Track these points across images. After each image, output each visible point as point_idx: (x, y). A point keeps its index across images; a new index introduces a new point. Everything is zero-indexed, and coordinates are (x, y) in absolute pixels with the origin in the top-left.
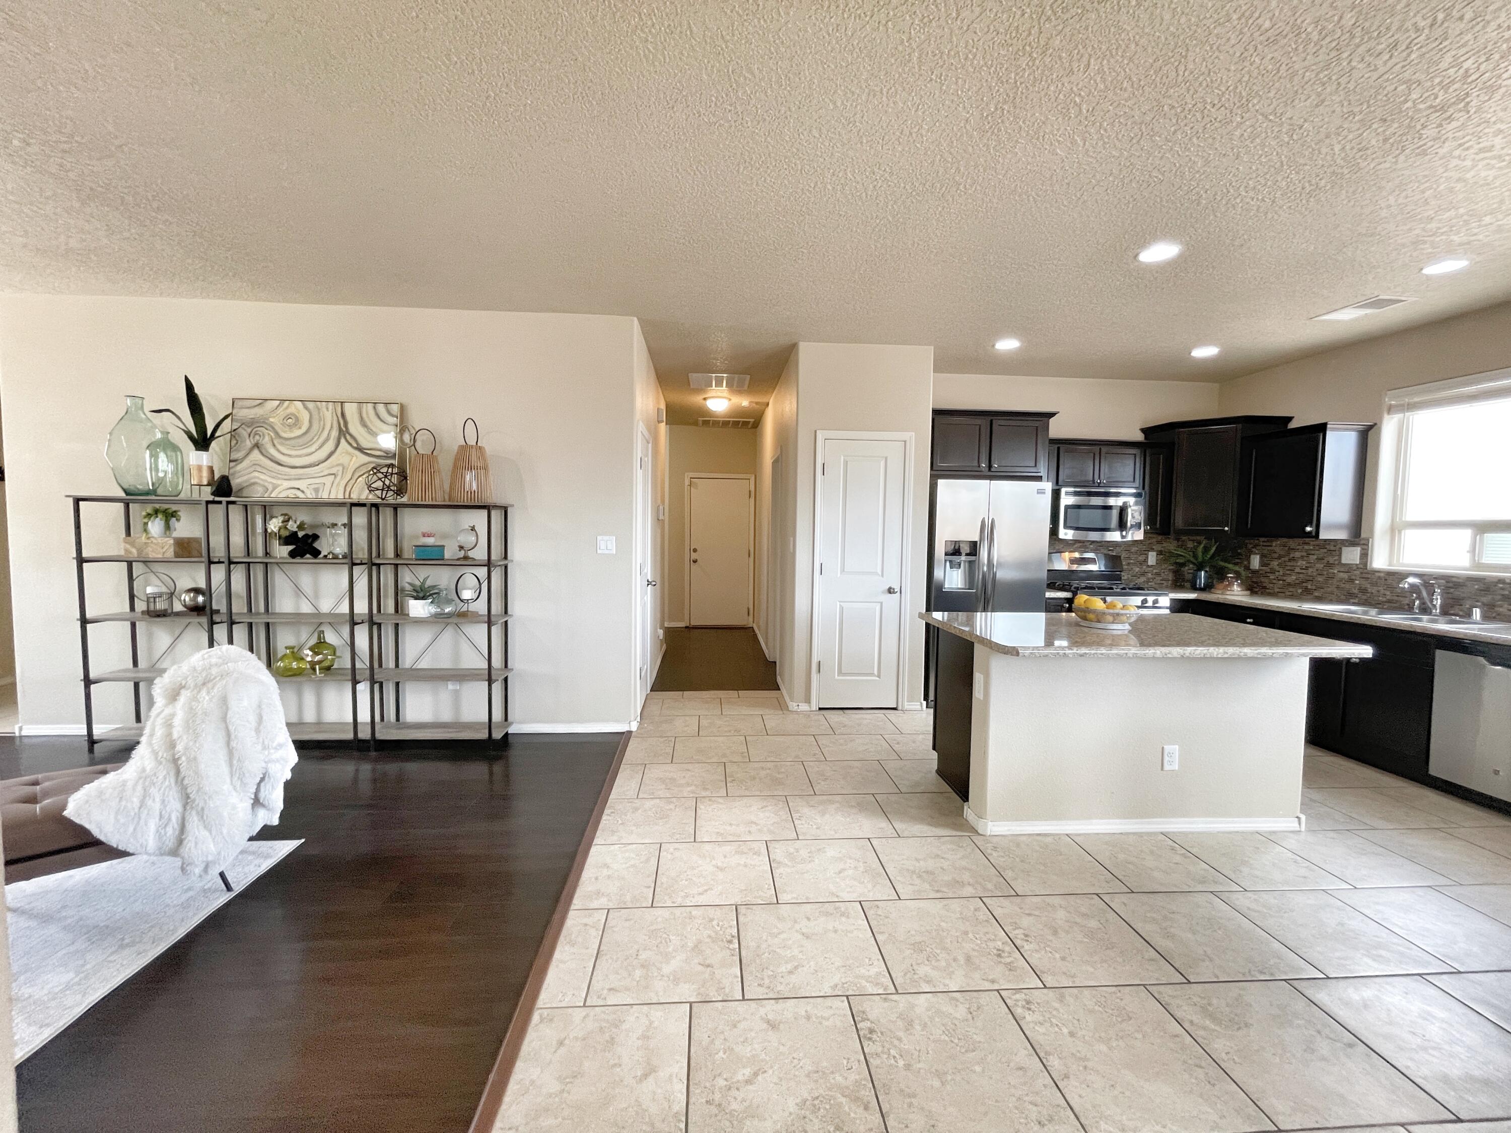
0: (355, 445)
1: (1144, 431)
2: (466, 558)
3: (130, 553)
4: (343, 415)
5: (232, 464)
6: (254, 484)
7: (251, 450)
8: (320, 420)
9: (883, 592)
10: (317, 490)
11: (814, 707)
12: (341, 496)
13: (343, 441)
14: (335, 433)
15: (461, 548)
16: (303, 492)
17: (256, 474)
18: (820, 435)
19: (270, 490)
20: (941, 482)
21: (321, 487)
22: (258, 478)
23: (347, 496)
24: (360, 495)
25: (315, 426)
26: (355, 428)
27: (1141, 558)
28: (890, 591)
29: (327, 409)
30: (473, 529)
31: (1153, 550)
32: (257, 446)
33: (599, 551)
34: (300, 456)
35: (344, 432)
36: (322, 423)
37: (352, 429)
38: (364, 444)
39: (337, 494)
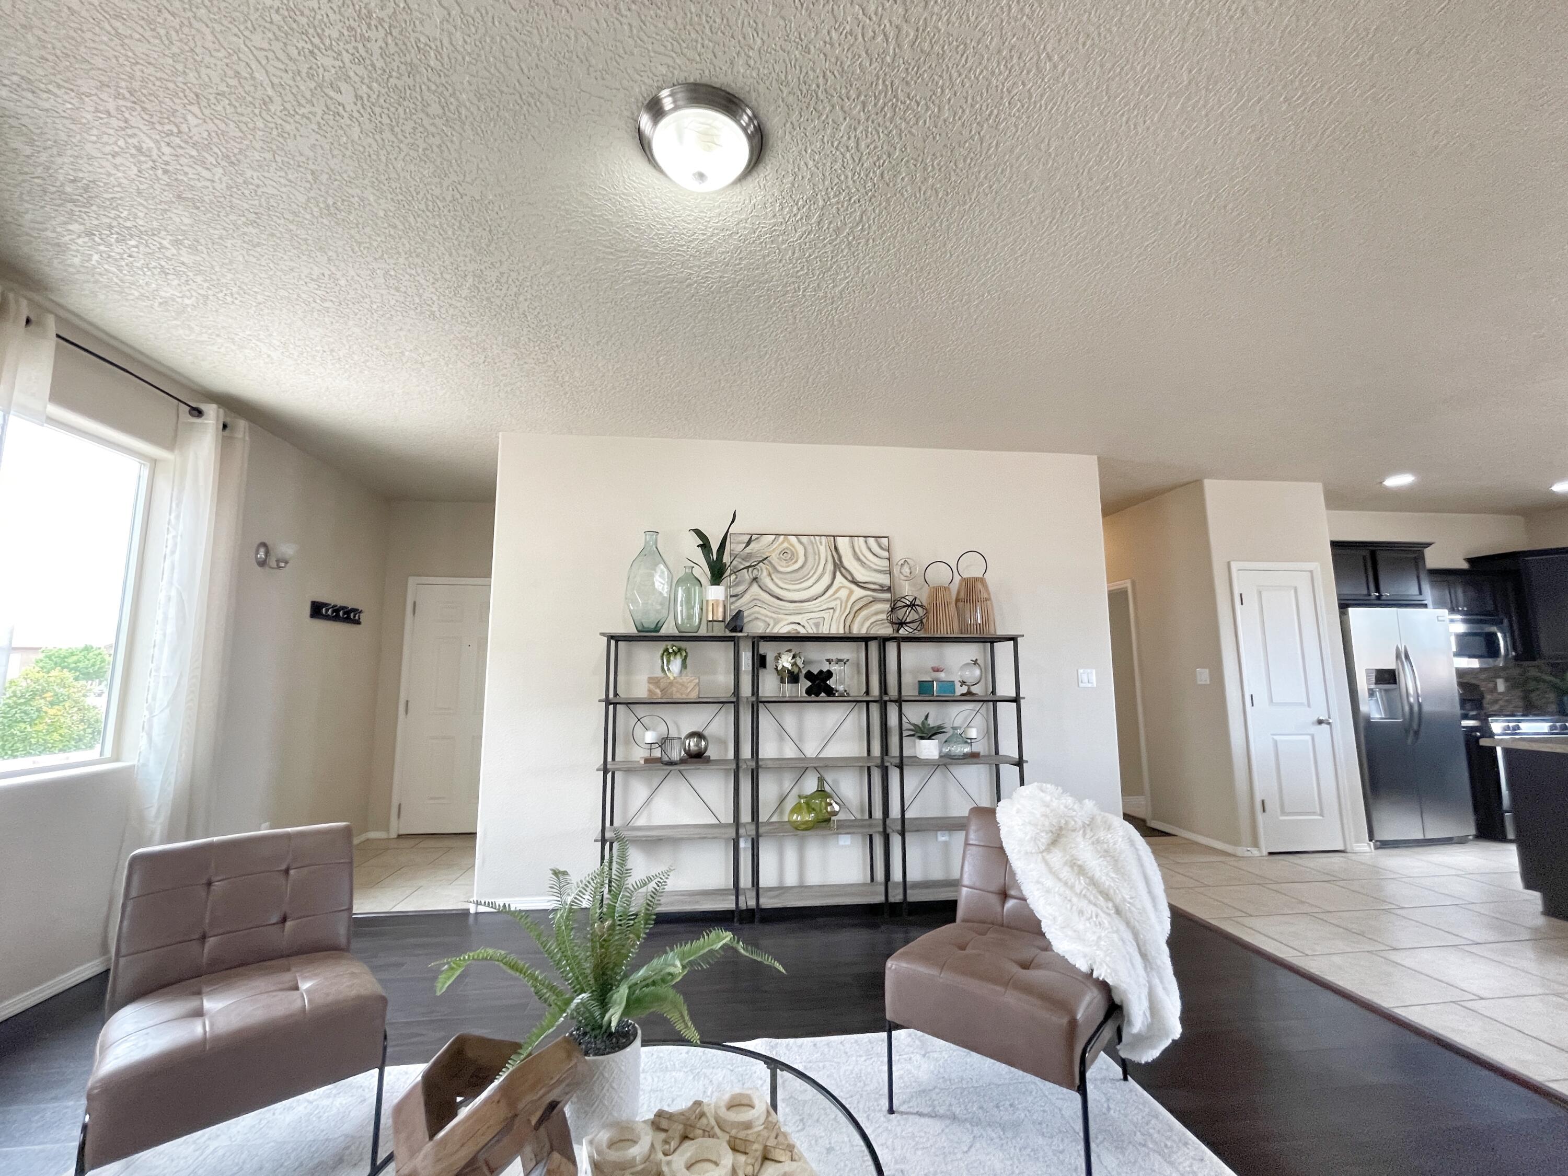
0: (850, 578)
1: (1470, 561)
2: (969, 693)
3: (655, 694)
4: (836, 548)
5: (733, 599)
6: (757, 618)
7: (751, 584)
8: (815, 553)
9: (1313, 723)
10: (817, 625)
11: (1265, 853)
12: (841, 631)
13: (838, 573)
14: (830, 567)
15: (963, 682)
16: (804, 627)
17: (756, 609)
18: (1234, 566)
19: (772, 625)
20: (1351, 611)
21: (821, 620)
22: (758, 613)
23: (847, 630)
24: (860, 630)
25: (811, 559)
26: (849, 562)
27: (1491, 685)
28: (1320, 722)
29: (821, 543)
30: (977, 663)
31: (1499, 677)
32: (755, 579)
33: (1081, 685)
34: (798, 590)
35: (838, 565)
36: (817, 557)
37: (846, 563)
38: (860, 577)
39: (837, 629)
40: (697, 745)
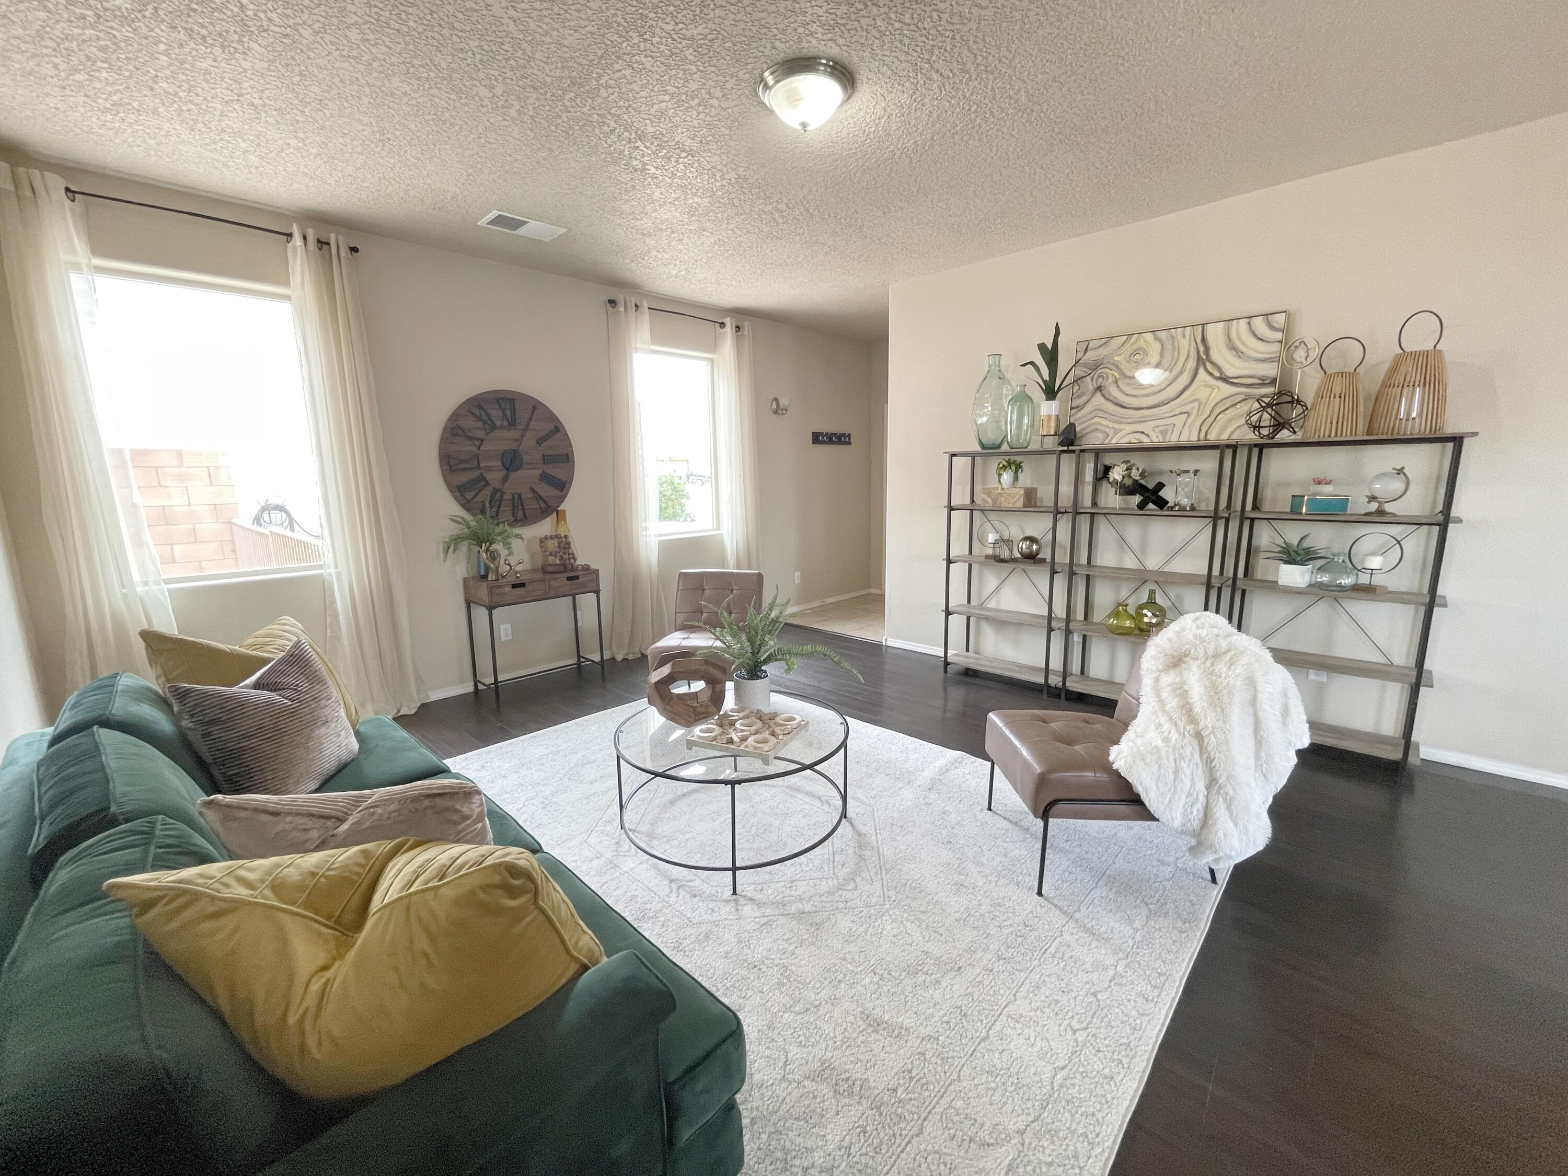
0: (1217, 374)
2: (1380, 512)
4: (1204, 340)
5: (1074, 411)
6: (1096, 430)
7: (1093, 394)
8: (1174, 349)
10: (1164, 433)
12: (1194, 438)
13: (1201, 371)
14: (1191, 364)
15: (1373, 498)
16: (1148, 436)
17: (1097, 420)
19: (1111, 435)
21: (1170, 428)
22: (1098, 423)
23: (1202, 437)
24: (1220, 434)
25: (1168, 358)
26: (1220, 355)
29: (1184, 336)
30: (1400, 471)
32: (1099, 388)
34: (1147, 396)
35: (1203, 359)
36: (1176, 355)
37: (1214, 355)
38: (1230, 371)
39: (1190, 436)
40: (1030, 547)
